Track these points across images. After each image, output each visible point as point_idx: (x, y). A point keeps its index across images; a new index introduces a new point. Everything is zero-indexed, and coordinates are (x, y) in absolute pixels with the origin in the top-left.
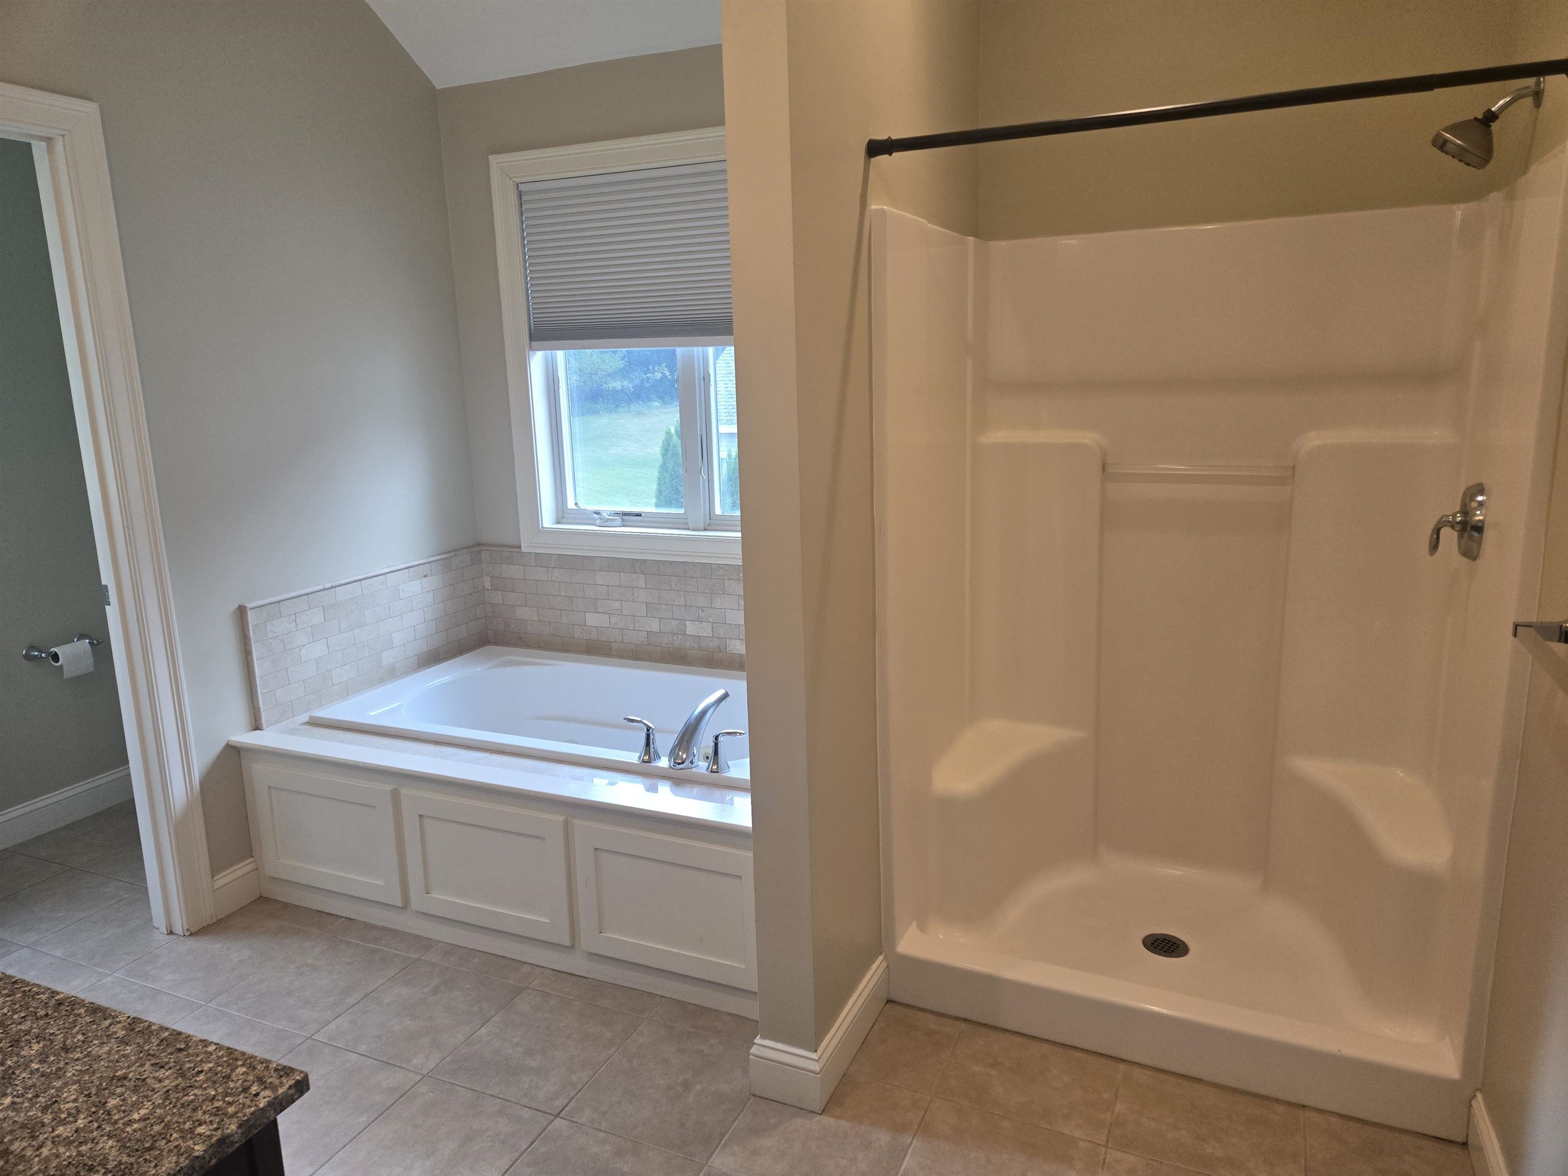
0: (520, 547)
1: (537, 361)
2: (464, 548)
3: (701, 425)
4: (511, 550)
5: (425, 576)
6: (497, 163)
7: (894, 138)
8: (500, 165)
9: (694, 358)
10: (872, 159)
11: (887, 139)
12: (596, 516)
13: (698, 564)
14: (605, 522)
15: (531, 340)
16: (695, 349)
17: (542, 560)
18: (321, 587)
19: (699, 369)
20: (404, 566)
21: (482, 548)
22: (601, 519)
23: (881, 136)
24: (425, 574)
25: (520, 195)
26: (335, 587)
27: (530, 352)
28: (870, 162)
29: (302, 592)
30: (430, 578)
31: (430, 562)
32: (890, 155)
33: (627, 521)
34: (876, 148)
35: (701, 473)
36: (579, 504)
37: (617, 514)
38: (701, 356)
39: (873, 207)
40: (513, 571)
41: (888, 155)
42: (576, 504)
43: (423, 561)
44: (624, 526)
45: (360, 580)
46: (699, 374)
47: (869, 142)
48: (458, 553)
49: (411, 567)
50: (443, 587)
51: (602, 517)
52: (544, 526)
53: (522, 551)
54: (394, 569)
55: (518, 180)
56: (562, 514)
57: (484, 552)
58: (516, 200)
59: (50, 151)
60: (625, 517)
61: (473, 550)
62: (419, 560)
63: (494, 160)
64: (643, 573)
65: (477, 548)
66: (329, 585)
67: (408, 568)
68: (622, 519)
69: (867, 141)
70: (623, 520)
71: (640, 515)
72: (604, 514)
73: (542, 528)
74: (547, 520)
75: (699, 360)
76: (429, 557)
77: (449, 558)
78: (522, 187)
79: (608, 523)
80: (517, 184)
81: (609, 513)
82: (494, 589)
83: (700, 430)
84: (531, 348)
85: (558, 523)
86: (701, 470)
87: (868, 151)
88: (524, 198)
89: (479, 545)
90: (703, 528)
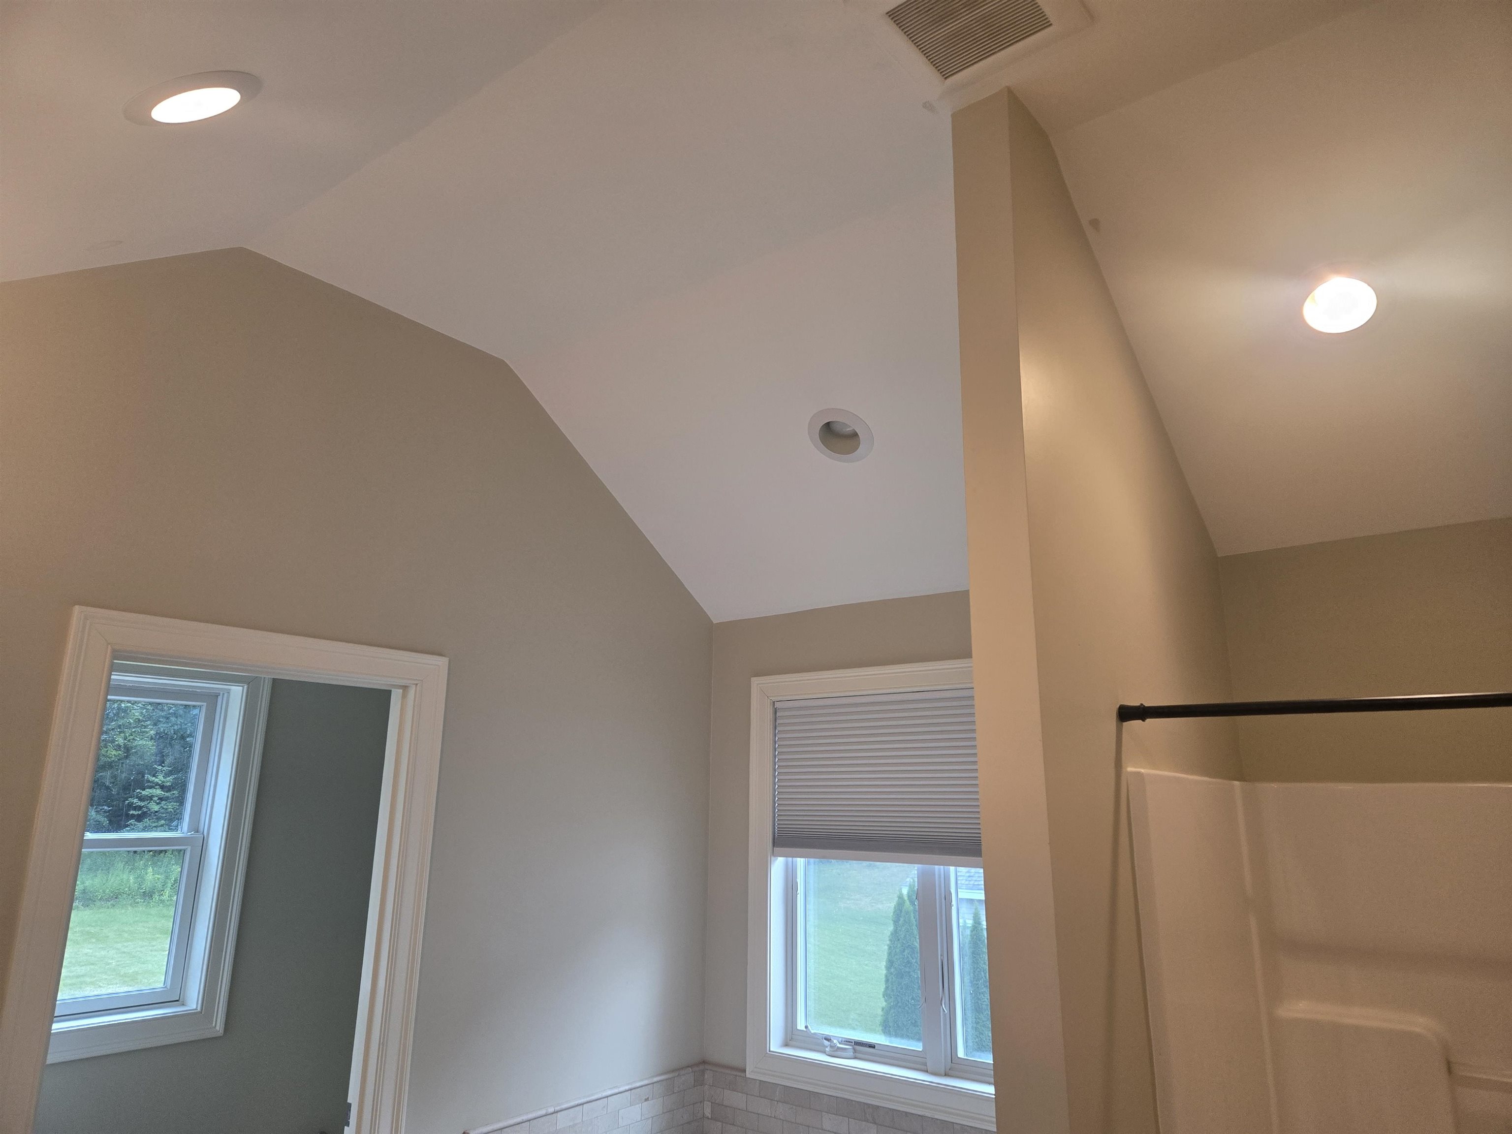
0: (745, 1071)
1: (778, 866)
2: (688, 1067)
3: (942, 951)
4: (735, 1073)
5: (647, 1100)
6: (758, 684)
7: (1146, 705)
8: (761, 686)
9: (935, 875)
10: (1125, 724)
11: (1139, 706)
12: (826, 1043)
13: (939, 1121)
14: (835, 1052)
15: (774, 846)
16: (937, 867)
17: (766, 1090)
18: (543, 1112)
19: (940, 890)
20: (627, 1088)
21: (707, 1067)
22: (831, 1047)
23: (1133, 702)
24: (646, 1097)
25: (775, 711)
26: (557, 1112)
27: (773, 858)
28: (1122, 726)
29: (525, 1118)
30: (651, 1102)
31: (653, 1083)
32: (1144, 721)
33: (860, 1052)
34: (1127, 714)
35: (941, 1005)
36: (809, 1027)
37: (848, 1042)
38: (942, 876)
39: (1130, 769)
40: (735, 1099)
41: (1140, 721)
42: (806, 1027)
43: (646, 1082)
44: (855, 1058)
45: (582, 1104)
46: (940, 894)
47: (1120, 707)
48: (682, 1072)
49: (635, 1088)
50: (663, 1113)
51: (832, 1044)
52: (771, 1050)
53: (747, 1076)
54: (616, 1091)
55: (774, 699)
56: (792, 1037)
57: (708, 1072)
58: (771, 715)
59: (404, 696)
60: (858, 1048)
61: (696, 1069)
62: (642, 1080)
63: (755, 682)
64: (875, 1123)
65: (701, 1067)
66: (551, 1110)
67: (631, 1090)
68: (854, 1049)
69: (1118, 706)
70: (855, 1051)
71: (874, 1047)
72: (835, 1041)
73: (770, 1051)
74: (775, 1045)
75: (940, 877)
76: (653, 1077)
77: (672, 1078)
78: (777, 705)
79: (839, 1053)
80: (774, 702)
81: (840, 1039)
82: (714, 1119)
83: (941, 955)
84: (774, 854)
85: (786, 1045)
86: (941, 1001)
87: (1119, 715)
88: (778, 714)
89: (704, 1062)
90: (943, 1073)
